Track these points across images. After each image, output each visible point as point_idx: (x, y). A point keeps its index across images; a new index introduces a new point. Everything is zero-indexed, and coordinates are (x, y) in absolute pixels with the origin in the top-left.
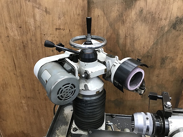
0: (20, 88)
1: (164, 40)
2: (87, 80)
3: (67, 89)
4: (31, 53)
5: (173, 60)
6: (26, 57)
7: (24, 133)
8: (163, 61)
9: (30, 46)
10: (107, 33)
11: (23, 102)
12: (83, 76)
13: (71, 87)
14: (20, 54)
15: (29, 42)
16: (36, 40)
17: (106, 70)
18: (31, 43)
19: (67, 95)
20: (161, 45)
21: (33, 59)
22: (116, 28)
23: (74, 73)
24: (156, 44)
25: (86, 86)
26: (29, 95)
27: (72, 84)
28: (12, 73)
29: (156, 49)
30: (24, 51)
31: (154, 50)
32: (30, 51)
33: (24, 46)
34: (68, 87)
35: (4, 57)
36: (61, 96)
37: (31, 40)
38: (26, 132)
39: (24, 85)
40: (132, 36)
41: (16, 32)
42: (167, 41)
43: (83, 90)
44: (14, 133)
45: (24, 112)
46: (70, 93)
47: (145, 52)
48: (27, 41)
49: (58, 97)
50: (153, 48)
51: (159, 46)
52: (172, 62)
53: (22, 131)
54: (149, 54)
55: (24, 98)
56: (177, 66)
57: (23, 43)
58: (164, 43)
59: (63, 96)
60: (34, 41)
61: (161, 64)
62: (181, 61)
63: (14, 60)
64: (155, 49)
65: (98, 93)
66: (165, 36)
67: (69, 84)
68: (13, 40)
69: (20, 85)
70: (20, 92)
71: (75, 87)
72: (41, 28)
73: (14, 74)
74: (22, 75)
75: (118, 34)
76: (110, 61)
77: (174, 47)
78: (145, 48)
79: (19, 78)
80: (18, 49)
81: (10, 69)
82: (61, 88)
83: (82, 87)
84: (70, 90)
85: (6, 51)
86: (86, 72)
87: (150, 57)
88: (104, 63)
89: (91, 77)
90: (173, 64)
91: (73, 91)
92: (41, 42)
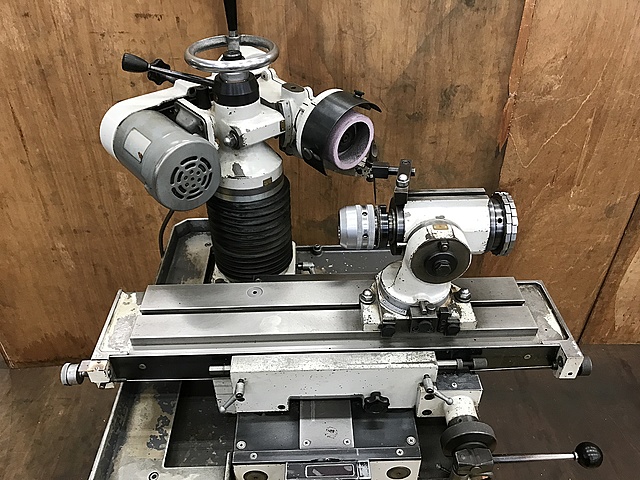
0: (45, 205)
1: (445, 36)
2: (236, 152)
3: (192, 171)
4: (66, 93)
5: (470, 94)
6: (54, 109)
7: (73, 339)
8: (446, 96)
9: (61, 71)
10: (287, 23)
11: (60, 245)
12: (228, 140)
13: (200, 166)
14: (34, 99)
15: (58, 59)
16: (79, 53)
17: (282, 124)
18: (64, 64)
19: (194, 186)
20: (438, 53)
21: (76, 114)
22: (313, 7)
23: (204, 134)
24: (423, 50)
25: (236, 167)
26: (74, 222)
27: (202, 159)
28: (14, 160)
29: (426, 64)
30: (45, 88)
31: (421, 67)
32: (64, 86)
33: (42, 72)
34: (193, 165)
36: (180, 187)
37: (62, 53)
38: (77, 335)
39: (55, 194)
40: (357, 28)
41: (15, 31)
42: (451, 40)
43: (229, 177)
44: (42, 339)
45: (67, 276)
46: (199, 180)
47: (397, 74)
48: (52, 58)
49: (174, 190)
50: (417, 64)
51: (434, 57)
52: (469, 99)
53: (66, 333)
54: (408, 82)
55: (61, 234)
56: (483, 110)
57: (38, 62)
58: (445, 47)
59: (184, 187)
60: (72, 56)
61: (442, 107)
62: (490, 95)
63: (15, 118)
64: (422, 64)
65: (269, 184)
66: (445, 28)
67: (195, 158)
68: (8, 54)
69: (45, 194)
70: (47, 214)
71: (209, 167)
72: (89, 16)
73: (22, 162)
74: (47, 165)
75: (318, 26)
76: (291, 100)
77: (472, 58)
78: (397, 62)
79: (40, 174)
80: (24, 82)
81: (6, 146)
82: (177, 169)
83: (227, 170)
84: (198, 173)
86: (233, 132)
87: (409, 89)
88: (278, 107)
90: (473, 105)
91: (205, 177)
92: (96, 59)
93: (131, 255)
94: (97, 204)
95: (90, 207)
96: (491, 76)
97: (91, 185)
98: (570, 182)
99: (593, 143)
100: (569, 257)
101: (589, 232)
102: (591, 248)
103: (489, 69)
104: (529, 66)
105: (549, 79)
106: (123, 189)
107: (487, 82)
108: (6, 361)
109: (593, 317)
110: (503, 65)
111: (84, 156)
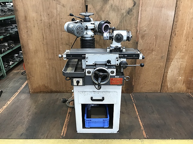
0: (45, 53)
1: (124, 20)
2: (87, 30)
4: (53, 29)
6: (50, 32)
7: (45, 86)
9: (53, 25)
10: (95, 17)
11: (46, 62)
12: (85, 27)
14: (47, 30)
15: (53, 23)
16: (57, 22)
17: (94, 26)
20: (124, 23)
21: (54, 33)
22: (100, 15)
24: (121, 22)
25: (86, 33)
26: (50, 57)
28: (41, 43)
29: (121, 25)
30: (50, 28)
33: (50, 25)
35: (37, 33)
36: (78, 32)
37: (54, 22)
38: (46, 85)
39: (47, 50)
40: (108, 18)
41: (46, 18)
42: (126, 21)
44: (39, 86)
45: (47, 70)
48: (52, 23)
50: (120, 25)
55: (47, 59)
57: (49, 24)
58: (125, 22)
62: (134, 31)
63: (43, 34)
66: (125, 18)
67: (81, 27)
68: (44, 22)
69: (45, 50)
70: (45, 55)
72: (60, 15)
74: (47, 44)
75: (101, 18)
76: (96, 23)
77: (130, 24)
78: (116, 25)
79: (45, 46)
80: (46, 27)
81: (40, 40)
82: (78, 28)
84: (81, 30)
85: (39, 29)
86: (86, 26)
88: (94, 24)
89: (89, 28)
92: (60, 23)
93: (61, 65)
94: (55, 53)
95: (54, 54)
96: (134, 27)
97: (55, 49)
98: (153, 50)
99: (156, 42)
100: (155, 68)
101: (158, 62)
102: (159, 66)
103: (133, 26)
104: (141, 26)
105: (145, 28)
106: (61, 50)
107: (133, 29)
108: (30, 91)
109: (163, 85)
110: (136, 25)
111: (54, 42)
